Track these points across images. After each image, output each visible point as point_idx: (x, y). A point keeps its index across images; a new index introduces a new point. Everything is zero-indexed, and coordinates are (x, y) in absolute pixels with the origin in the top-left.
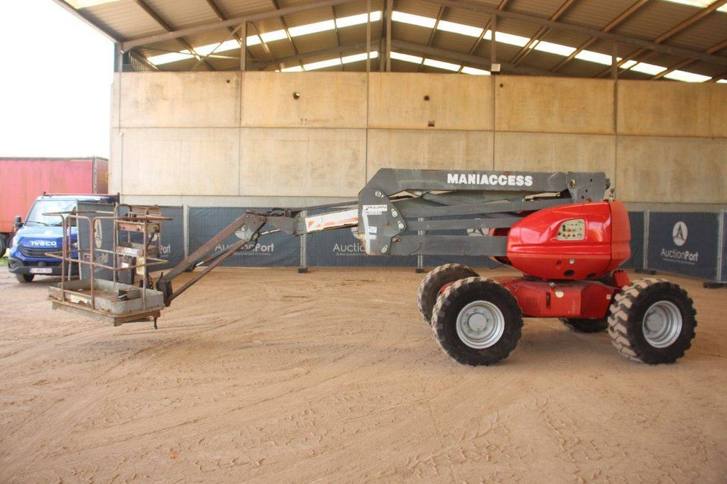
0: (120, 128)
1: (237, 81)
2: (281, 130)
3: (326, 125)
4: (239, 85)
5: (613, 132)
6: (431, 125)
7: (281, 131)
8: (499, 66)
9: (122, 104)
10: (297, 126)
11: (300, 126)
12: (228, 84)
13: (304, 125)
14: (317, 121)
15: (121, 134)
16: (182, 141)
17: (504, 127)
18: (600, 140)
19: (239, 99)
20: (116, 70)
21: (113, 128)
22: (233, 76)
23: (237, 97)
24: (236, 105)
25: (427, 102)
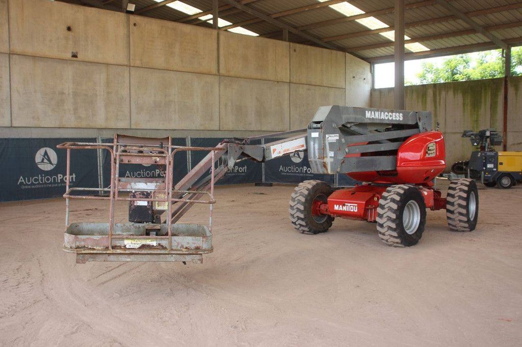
5: (217, 73)
6: (75, 56)
8: (134, 6)
17: (138, 63)
18: (209, 79)
25: (70, 33)
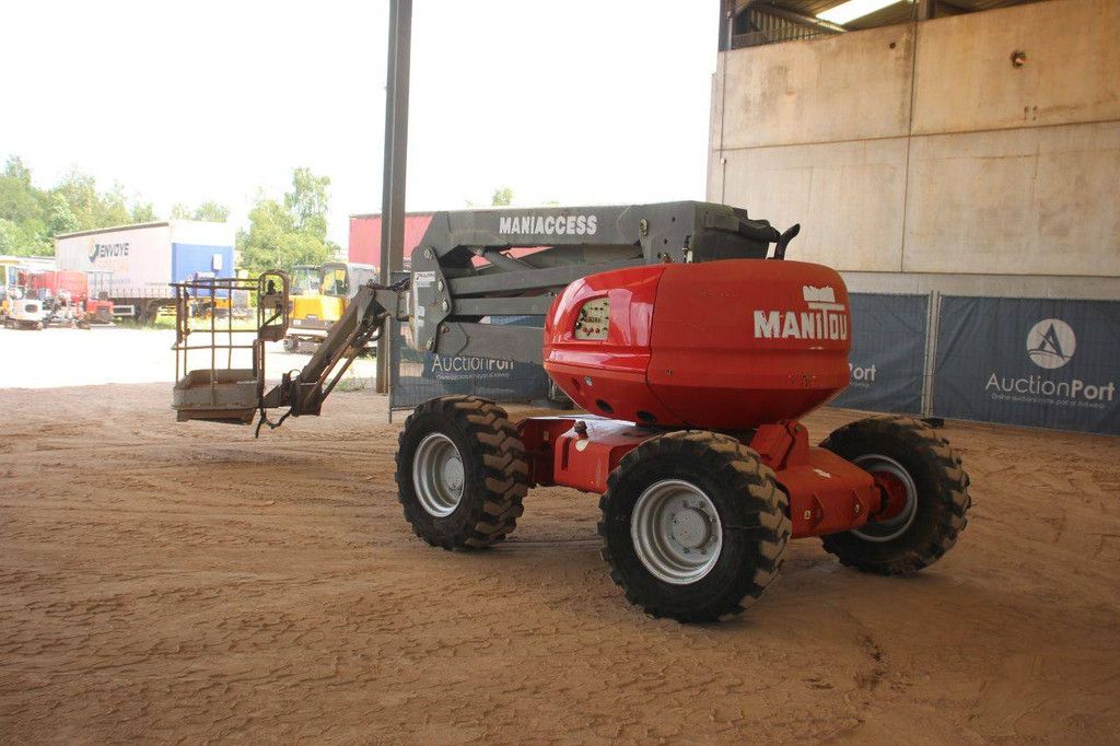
0: (721, 150)
1: (908, 42)
2: (986, 134)
3: (1077, 116)
4: (912, 49)
7: (984, 139)
9: (727, 106)
10: (1015, 124)
11: (1021, 123)
12: (893, 52)
13: (1030, 122)
14: (1059, 108)
15: (723, 161)
16: (812, 167)
19: (910, 79)
20: (722, 47)
21: (712, 151)
22: (900, 34)
23: (906, 76)
24: (904, 91)
